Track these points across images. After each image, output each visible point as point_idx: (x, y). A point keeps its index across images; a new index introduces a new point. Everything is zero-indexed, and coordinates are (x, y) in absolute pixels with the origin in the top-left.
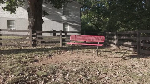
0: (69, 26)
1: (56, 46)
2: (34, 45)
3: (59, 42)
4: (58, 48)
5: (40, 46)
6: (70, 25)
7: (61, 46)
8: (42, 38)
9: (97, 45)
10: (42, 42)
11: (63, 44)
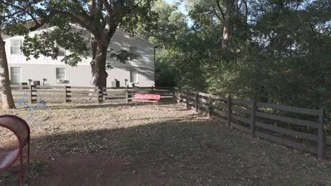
0: (137, 75)
1: (122, 102)
2: (101, 101)
3: (125, 98)
4: (125, 105)
5: (107, 102)
6: (139, 73)
7: (127, 103)
8: (106, 95)
9: (154, 102)
10: (106, 99)
11: (129, 101)
